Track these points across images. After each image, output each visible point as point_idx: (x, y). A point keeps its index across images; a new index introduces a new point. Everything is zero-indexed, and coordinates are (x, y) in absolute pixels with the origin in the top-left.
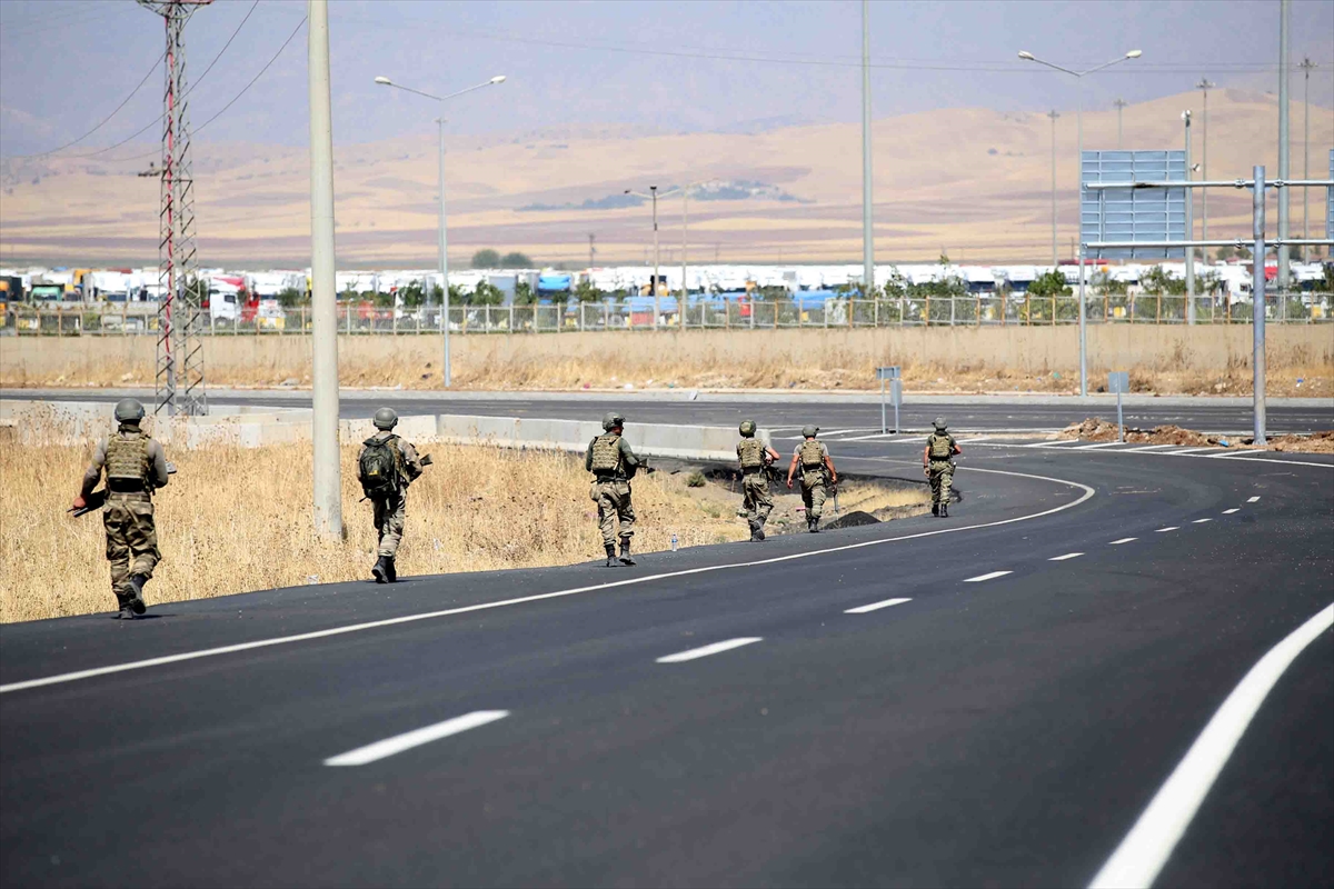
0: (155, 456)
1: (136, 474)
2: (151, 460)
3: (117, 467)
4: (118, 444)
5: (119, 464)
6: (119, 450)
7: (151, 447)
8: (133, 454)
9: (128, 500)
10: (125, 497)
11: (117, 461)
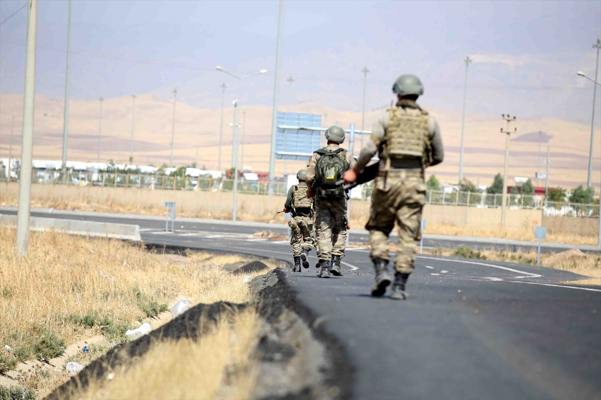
0: (434, 134)
1: (418, 152)
2: (431, 137)
3: (399, 143)
4: (401, 119)
5: (402, 140)
6: (402, 126)
7: (431, 125)
8: (416, 130)
9: (407, 177)
10: (403, 173)
11: (400, 137)
